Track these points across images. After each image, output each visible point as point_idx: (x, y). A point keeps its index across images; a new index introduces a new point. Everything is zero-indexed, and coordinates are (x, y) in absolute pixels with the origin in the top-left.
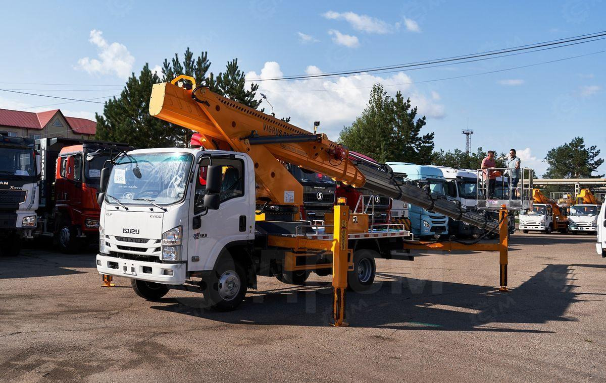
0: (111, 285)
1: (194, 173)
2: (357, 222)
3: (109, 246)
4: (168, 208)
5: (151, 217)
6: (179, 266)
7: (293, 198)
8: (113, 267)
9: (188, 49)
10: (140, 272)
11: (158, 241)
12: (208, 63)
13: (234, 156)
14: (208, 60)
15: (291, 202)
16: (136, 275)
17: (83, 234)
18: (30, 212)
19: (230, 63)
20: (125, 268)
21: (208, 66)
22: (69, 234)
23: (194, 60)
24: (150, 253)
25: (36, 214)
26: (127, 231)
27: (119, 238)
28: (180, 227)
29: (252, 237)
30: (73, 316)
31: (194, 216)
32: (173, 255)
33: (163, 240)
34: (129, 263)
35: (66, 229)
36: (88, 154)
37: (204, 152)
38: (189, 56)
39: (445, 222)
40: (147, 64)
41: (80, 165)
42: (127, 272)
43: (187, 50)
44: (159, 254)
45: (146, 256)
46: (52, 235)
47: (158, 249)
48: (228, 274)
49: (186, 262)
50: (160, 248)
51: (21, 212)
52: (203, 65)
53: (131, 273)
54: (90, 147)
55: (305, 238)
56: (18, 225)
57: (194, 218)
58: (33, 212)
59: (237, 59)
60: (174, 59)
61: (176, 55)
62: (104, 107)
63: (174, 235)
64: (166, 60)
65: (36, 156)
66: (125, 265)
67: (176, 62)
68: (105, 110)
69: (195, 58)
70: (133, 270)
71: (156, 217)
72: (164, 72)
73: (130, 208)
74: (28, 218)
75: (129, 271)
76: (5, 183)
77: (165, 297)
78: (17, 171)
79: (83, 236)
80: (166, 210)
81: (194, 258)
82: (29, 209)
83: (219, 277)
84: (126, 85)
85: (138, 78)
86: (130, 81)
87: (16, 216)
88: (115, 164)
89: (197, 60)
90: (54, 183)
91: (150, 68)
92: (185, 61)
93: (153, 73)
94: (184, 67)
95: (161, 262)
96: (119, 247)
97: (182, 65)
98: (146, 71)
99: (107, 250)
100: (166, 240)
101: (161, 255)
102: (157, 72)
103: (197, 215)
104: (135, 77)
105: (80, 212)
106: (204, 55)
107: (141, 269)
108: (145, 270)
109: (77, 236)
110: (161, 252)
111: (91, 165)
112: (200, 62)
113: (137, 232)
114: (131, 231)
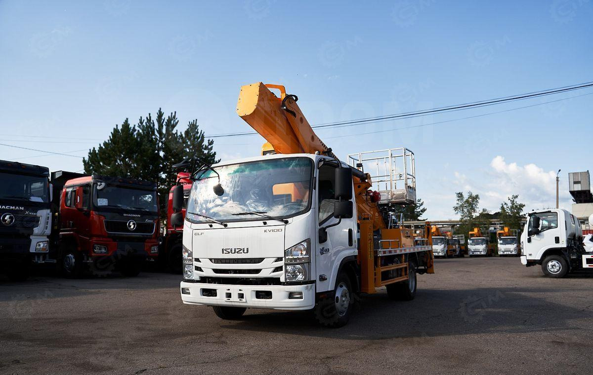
3: (201, 271)
5: (265, 231)
6: (309, 287)
9: (160, 109)
10: (252, 298)
11: (279, 259)
12: (176, 121)
14: (177, 119)
16: (246, 302)
17: (90, 259)
18: (43, 237)
19: (191, 123)
20: (229, 295)
21: (177, 123)
22: (74, 260)
24: (265, 273)
25: (48, 240)
28: (307, 241)
29: (355, 252)
31: (319, 227)
32: (300, 276)
34: (235, 289)
35: (70, 255)
36: (99, 184)
37: (319, 157)
38: (160, 115)
40: (127, 119)
41: (88, 194)
42: (231, 299)
44: (281, 275)
47: (278, 269)
48: (341, 286)
49: (314, 282)
50: (282, 267)
51: (34, 237)
52: (172, 122)
53: (238, 300)
54: (99, 178)
56: (32, 250)
57: (320, 230)
58: (45, 237)
59: (196, 120)
60: (147, 117)
61: (150, 114)
62: (88, 154)
63: (301, 251)
64: (141, 117)
66: (228, 292)
67: (149, 120)
68: (89, 157)
69: (166, 117)
70: (241, 296)
71: (273, 231)
72: (139, 126)
73: (230, 225)
75: (235, 298)
76: (21, 208)
78: (32, 198)
79: (90, 261)
80: (286, 222)
81: (322, 277)
82: (42, 234)
84: (111, 135)
85: (120, 130)
86: (114, 132)
87: (30, 241)
89: (167, 118)
90: (57, 213)
91: (129, 122)
92: (157, 118)
93: (131, 126)
94: (156, 123)
95: (283, 284)
96: (216, 271)
98: (126, 125)
99: (196, 275)
100: (290, 257)
101: (284, 275)
102: (135, 126)
103: (321, 227)
104: (118, 128)
105: (88, 238)
106: (173, 114)
107: (254, 294)
108: (259, 295)
109: (84, 261)
110: (283, 271)
111: (100, 194)
112: (169, 120)
113: (246, 251)
114: (235, 251)
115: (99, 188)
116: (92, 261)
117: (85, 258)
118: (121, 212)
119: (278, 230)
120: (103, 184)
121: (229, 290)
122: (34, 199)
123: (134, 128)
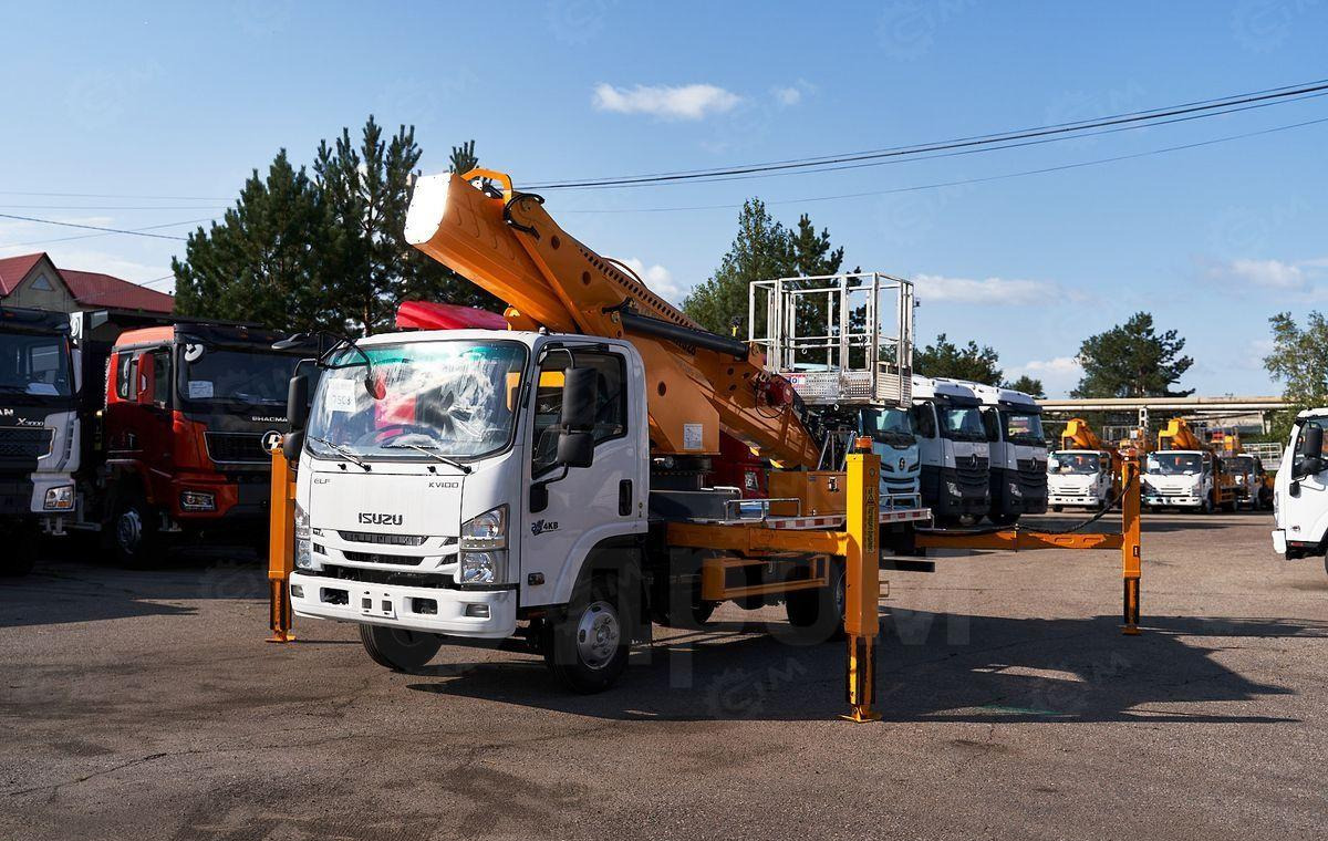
0: (289, 638)
1: (530, 385)
2: (837, 490)
3: (324, 553)
4: (473, 466)
5: (430, 485)
6: (502, 596)
7: (701, 439)
8: (335, 602)
9: (372, 118)
10: (405, 610)
11: (451, 540)
12: (416, 151)
13: (606, 346)
14: (416, 145)
15: (696, 449)
16: (396, 618)
17: (175, 525)
18: (61, 477)
19: (458, 151)
20: (367, 603)
21: (417, 157)
22: (139, 526)
23: (384, 142)
24: (427, 567)
25: (72, 481)
26: (370, 517)
27: (346, 535)
28: (503, 509)
29: (642, 526)
30: (254, 711)
31: (532, 482)
32: (488, 573)
33: (465, 538)
34: (378, 591)
35: (131, 513)
36: (189, 347)
37: (548, 339)
38: (372, 133)
39: (912, 490)
40: (283, 151)
41: (167, 371)
42: (371, 612)
43: (369, 120)
44: (455, 570)
45: (417, 574)
46: (98, 527)
47: (449, 559)
48: (596, 609)
49: (517, 587)
50: (456, 555)
51: (43, 476)
52: (404, 154)
53: (382, 613)
54: (189, 333)
55: (763, 528)
56: (37, 506)
57: (533, 488)
58: (67, 476)
59: (473, 142)
60: (339, 139)
61: (346, 131)
62: (186, 246)
63: (491, 526)
64: (323, 142)
65: (73, 351)
66: (367, 597)
67: (344, 147)
68: (189, 253)
69: (386, 138)
70: (387, 606)
71: (444, 485)
72: (318, 168)
73: (375, 467)
74: (56, 491)
75: (377, 609)
76: (6, 412)
77: (430, 663)
78: (32, 385)
79: (175, 529)
80: (468, 470)
81: (534, 578)
82: (60, 469)
83: (578, 618)
84: (240, 197)
85: (265, 183)
86: (248, 189)
87: (31, 485)
88: (327, 367)
89: (389, 143)
90: (99, 413)
91: (289, 159)
92: (364, 144)
93: (296, 169)
94: (362, 158)
95: (457, 587)
96: (349, 555)
97: (359, 154)
98: (281, 167)
99: (316, 561)
100: (470, 538)
101: (459, 571)
102: (303, 168)
103: (538, 480)
104: (260, 179)
105: (169, 476)
106: (407, 133)
107: (409, 604)
108: (419, 605)
109: (161, 529)
110: (458, 564)
111: (195, 370)
112: (397, 147)
113: (397, 522)
114: (380, 518)
115: (189, 357)
116: (180, 530)
117: (165, 524)
118: (246, 411)
119: (451, 485)
120: (199, 348)
121: (368, 593)
122: (37, 389)
123: (302, 174)
